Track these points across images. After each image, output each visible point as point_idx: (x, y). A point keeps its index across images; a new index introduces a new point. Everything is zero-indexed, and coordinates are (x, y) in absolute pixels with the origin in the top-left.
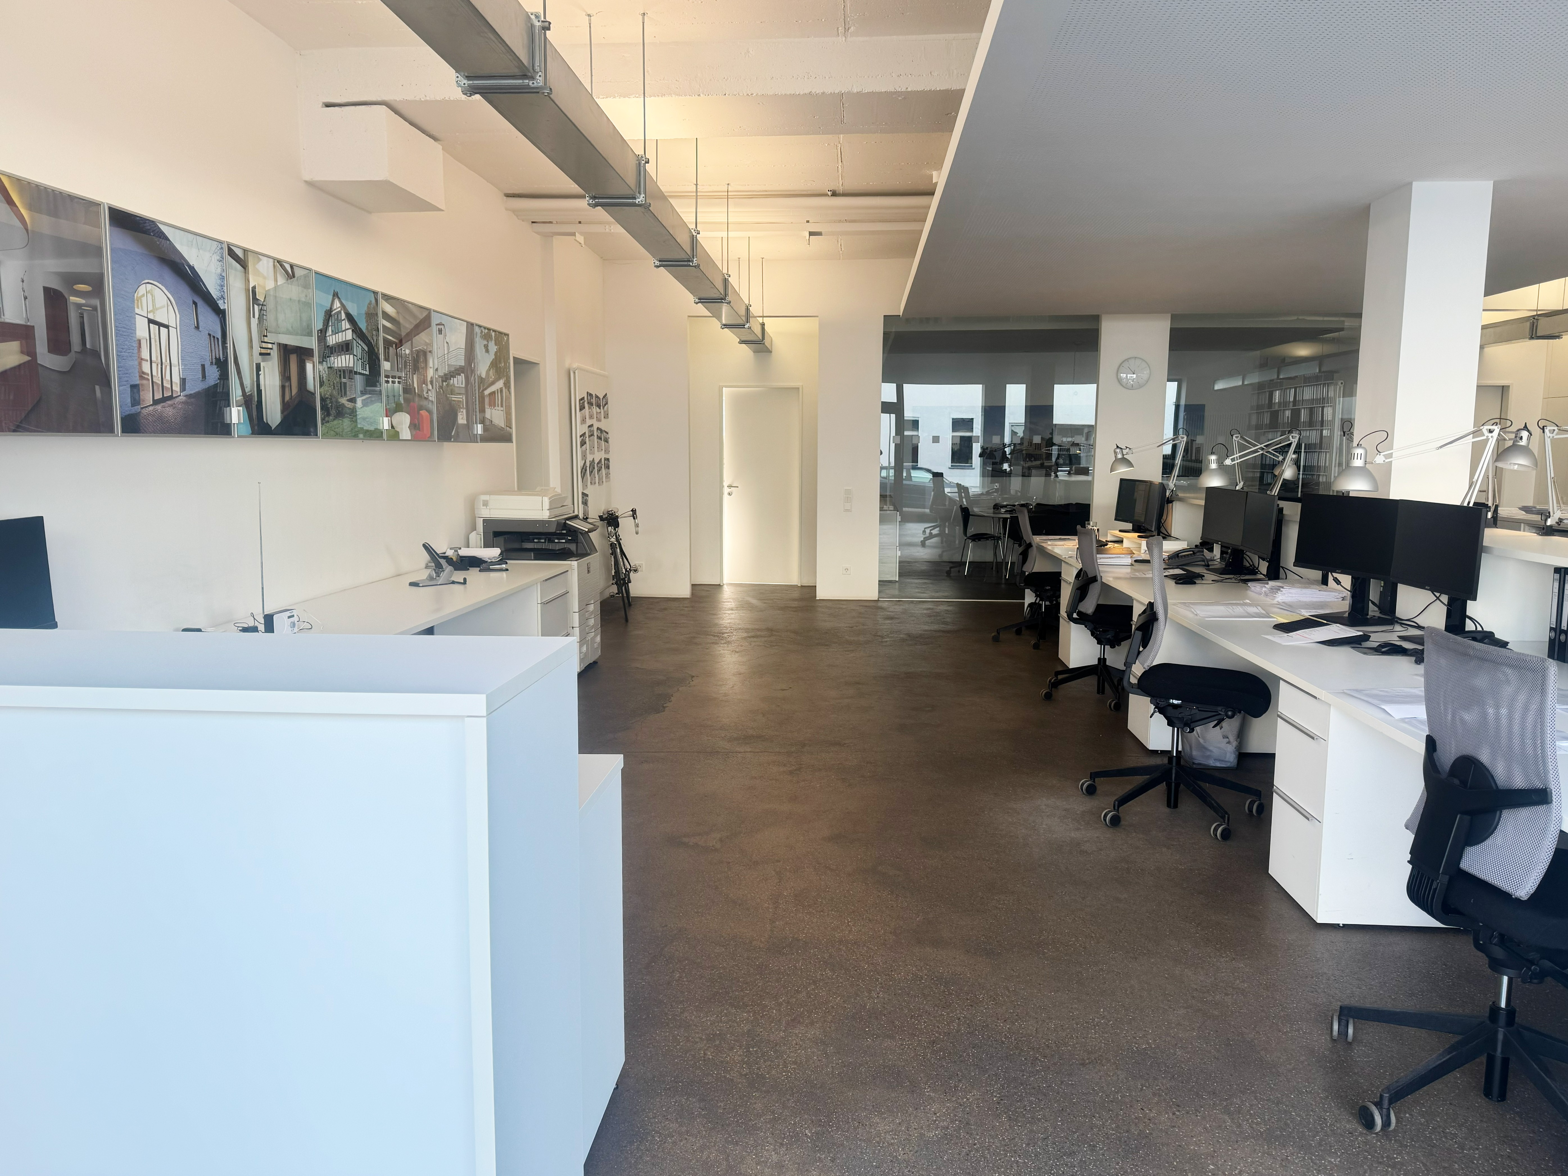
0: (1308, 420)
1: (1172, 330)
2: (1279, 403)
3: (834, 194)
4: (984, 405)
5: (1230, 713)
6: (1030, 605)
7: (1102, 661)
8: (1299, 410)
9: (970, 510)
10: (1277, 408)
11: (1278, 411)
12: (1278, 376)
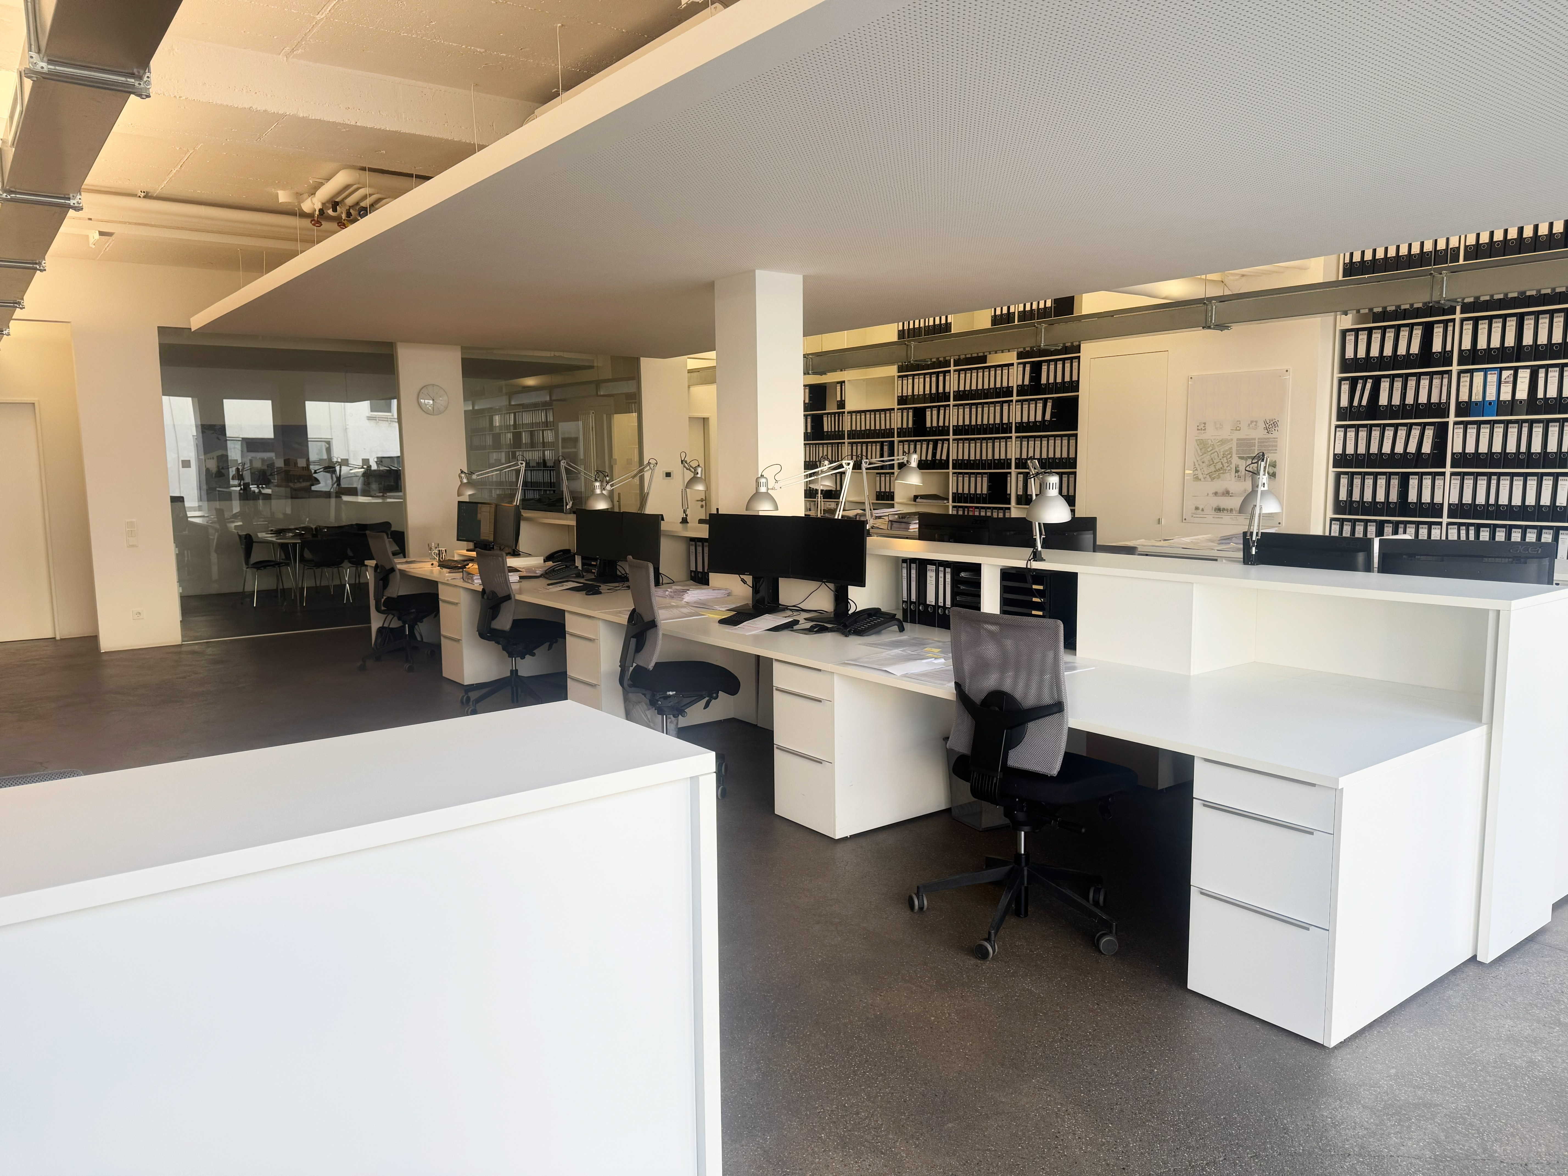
0: (529, 441)
1: (463, 359)
2: (500, 427)
3: (147, 196)
4: (199, 423)
5: (715, 695)
6: (380, 630)
7: (514, 672)
8: (520, 433)
9: (253, 536)
10: (497, 431)
11: (500, 434)
12: (510, 402)
